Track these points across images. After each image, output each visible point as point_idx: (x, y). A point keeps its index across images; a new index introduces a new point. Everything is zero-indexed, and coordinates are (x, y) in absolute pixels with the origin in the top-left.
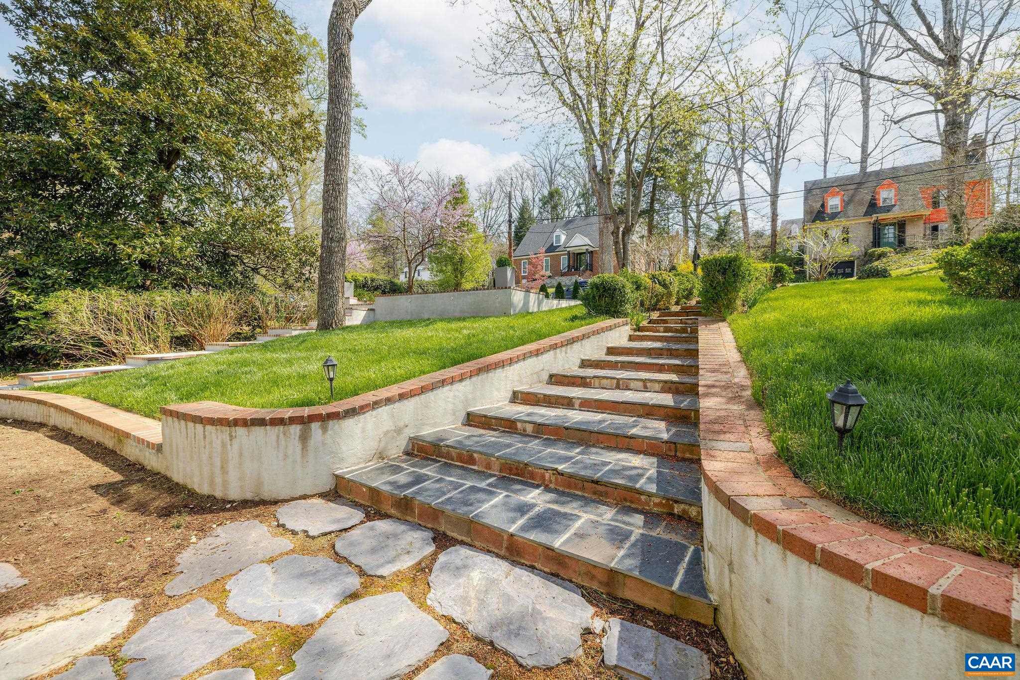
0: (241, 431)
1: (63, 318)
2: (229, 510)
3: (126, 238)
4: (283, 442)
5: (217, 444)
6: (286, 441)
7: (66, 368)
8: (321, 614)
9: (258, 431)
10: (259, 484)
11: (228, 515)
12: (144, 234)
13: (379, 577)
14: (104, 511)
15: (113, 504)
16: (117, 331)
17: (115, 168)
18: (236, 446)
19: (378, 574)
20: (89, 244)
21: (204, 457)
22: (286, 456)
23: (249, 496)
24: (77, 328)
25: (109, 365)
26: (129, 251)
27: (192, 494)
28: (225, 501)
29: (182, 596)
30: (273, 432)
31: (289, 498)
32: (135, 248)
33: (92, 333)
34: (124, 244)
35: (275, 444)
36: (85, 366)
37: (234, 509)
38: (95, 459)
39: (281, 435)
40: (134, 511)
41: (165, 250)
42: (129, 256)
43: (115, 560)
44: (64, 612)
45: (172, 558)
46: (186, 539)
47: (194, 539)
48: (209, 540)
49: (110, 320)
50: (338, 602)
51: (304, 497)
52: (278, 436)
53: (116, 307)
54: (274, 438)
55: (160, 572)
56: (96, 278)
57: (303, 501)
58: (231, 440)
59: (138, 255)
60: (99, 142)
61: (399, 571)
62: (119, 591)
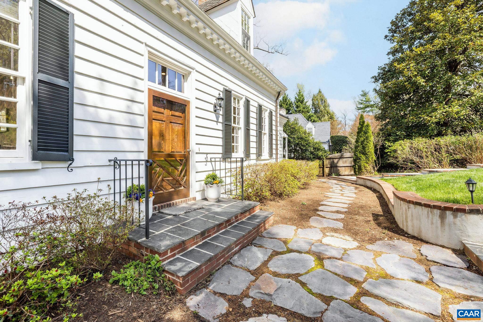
0: (412, 206)
1: (399, 152)
2: (406, 237)
3: (428, 113)
4: (431, 216)
5: (404, 209)
6: (432, 216)
7: (400, 172)
8: (399, 277)
9: (418, 207)
10: (420, 232)
11: (403, 238)
12: (437, 109)
13: (437, 285)
14: (369, 221)
15: (373, 220)
16: (421, 157)
17: (423, 82)
18: (410, 212)
19: (437, 283)
20: (412, 119)
21: (401, 213)
22: (432, 223)
23: (416, 235)
24: (404, 156)
25: (417, 172)
26: (429, 119)
27: (397, 226)
28: (406, 233)
29: (369, 250)
30: (426, 210)
31: (434, 243)
32: (431, 117)
33: (410, 158)
34: (428, 116)
35: (426, 215)
36: (408, 172)
37: (408, 237)
38: (381, 206)
39: (430, 212)
40: (377, 224)
41: (448, 114)
42: (429, 121)
43: (362, 234)
44: (345, 238)
45: (376, 241)
46: (384, 238)
47: (386, 239)
48: (390, 242)
49: (418, 152)
50: (410, 279)
51: (443, 247)
52: (428, 213)
53: (421, 147)
54: (426, 213)
55: (370, 242)
56: (415, 133)
57: (441, 248)
58: (408, 209)
59: (434, 120)
60: (416, 73)
61: (451, 291)
62: (358, 240)
